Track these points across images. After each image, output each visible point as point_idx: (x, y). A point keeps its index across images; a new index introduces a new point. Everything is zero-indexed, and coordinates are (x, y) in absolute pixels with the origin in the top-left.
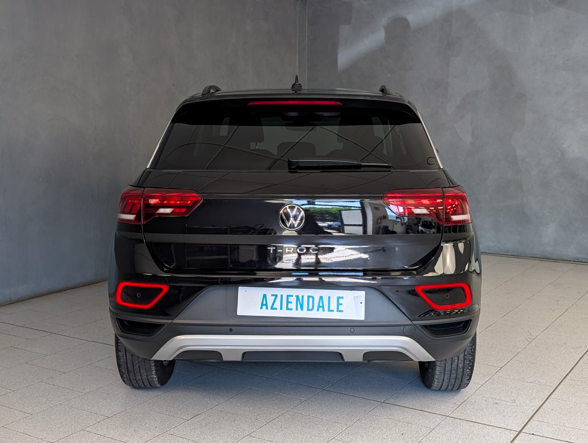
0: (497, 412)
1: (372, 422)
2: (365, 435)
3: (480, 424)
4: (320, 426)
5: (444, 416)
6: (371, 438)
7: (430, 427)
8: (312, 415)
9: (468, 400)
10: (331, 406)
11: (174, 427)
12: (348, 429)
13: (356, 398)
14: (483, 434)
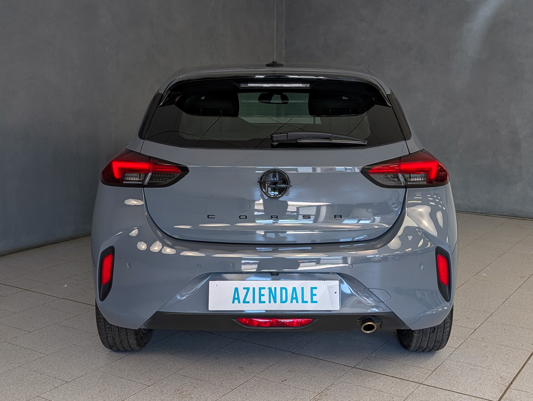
0: (473, 379)
1: (342, 389)
3: (456, 393)
5: (418, 383)
7: (403, 397)
9: (442, 366)
11: (134, 394)
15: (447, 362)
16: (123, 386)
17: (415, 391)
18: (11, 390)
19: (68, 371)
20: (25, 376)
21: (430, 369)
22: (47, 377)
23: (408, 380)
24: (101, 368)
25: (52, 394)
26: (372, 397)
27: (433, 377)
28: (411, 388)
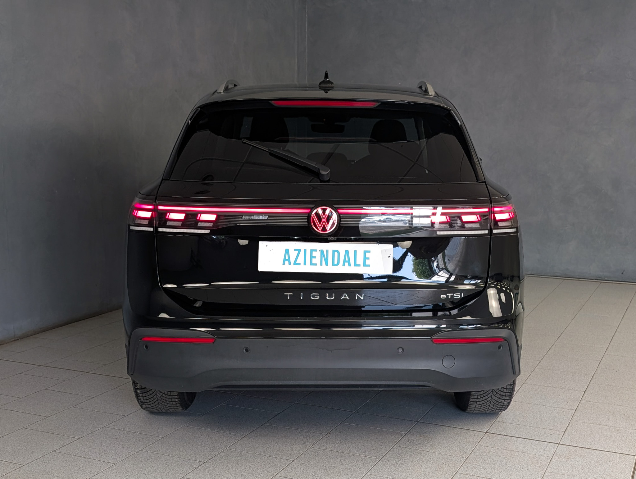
0: (606, 437)
1: (488, 454)
2: (487, 468)
3: (596, 451)
4: (436, 460)
5: (556, 443)
6: (496, 470)
7: (548, 456)
8: (421, 449)
10: (436, 439)
11: (283, 469)
12: (467, 463)
13: (456, 429)
14: (603, 460)
16: (267, 463)
18: (149, 473)
19: (197, 451)
20: (153, 459)
22: (178, 458)
24: (230, 447)
25: (197, 475)
27: (567, 437)
28: (552, 448)
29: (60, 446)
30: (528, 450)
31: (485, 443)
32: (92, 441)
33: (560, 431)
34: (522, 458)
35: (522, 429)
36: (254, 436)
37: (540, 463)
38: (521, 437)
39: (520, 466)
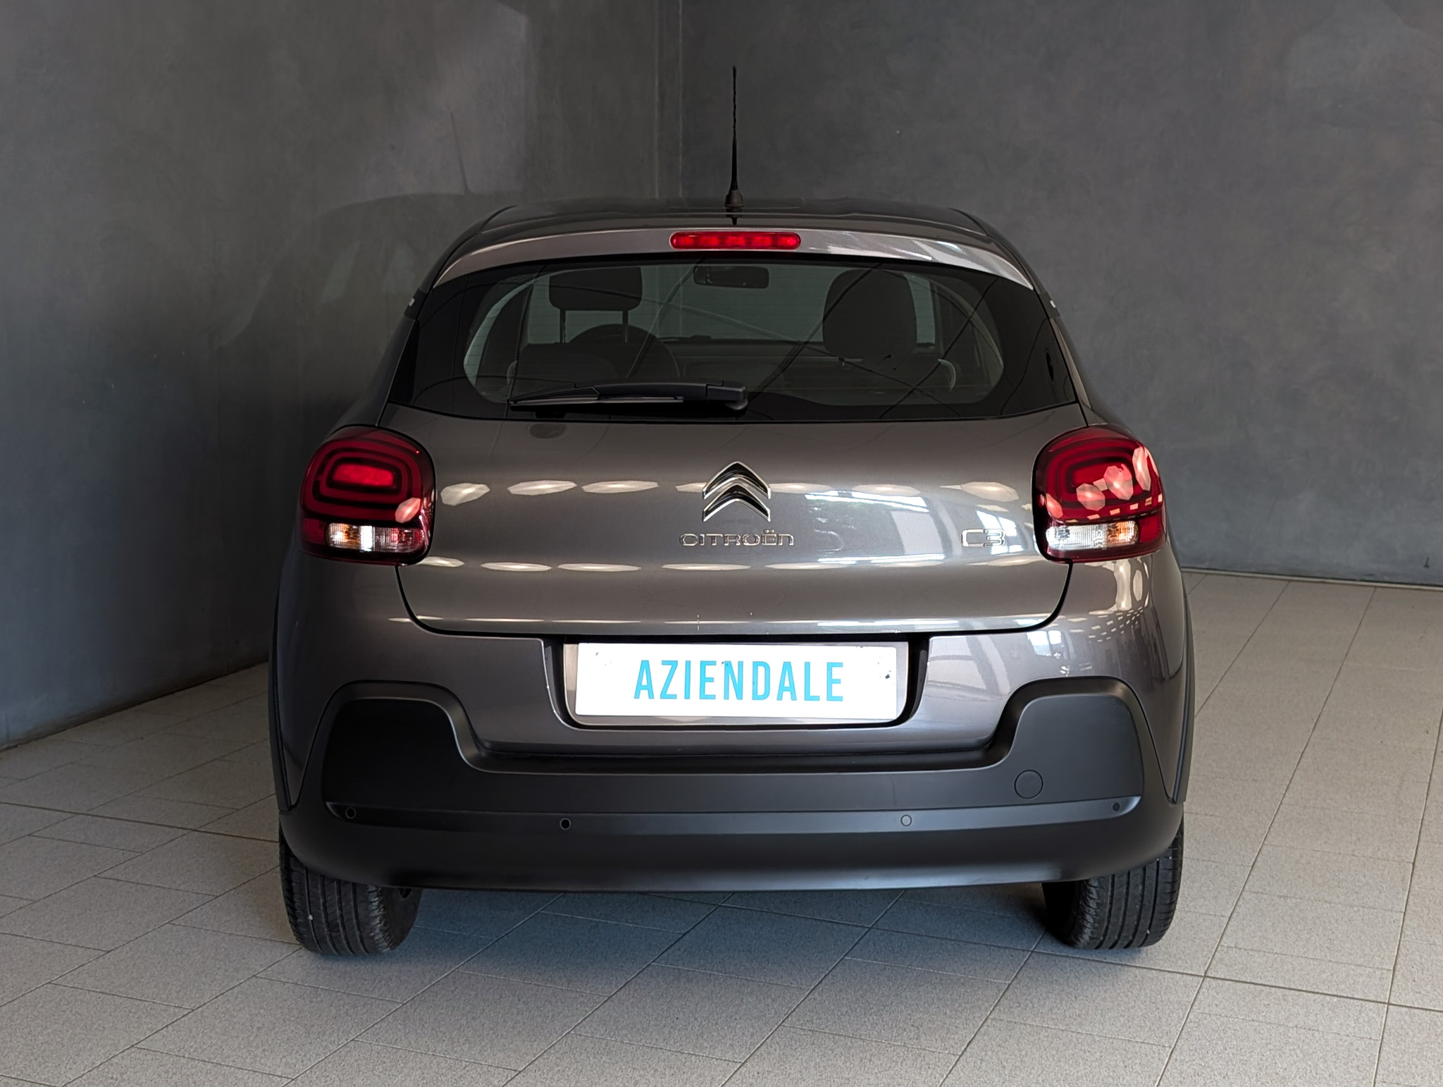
1: (1222, 1034)
5: (1381, 1003)
7: (1371, 1039)
12: (1176, 1059)
15: (1408, 947)
16: (676, 1071)
17: (1388, 1022)
19: (495, 1041)
20: (389, 1064)
21: (1385, 966)
23: (1354, 998)
24: (578, 1027)
26: (1303, 1046)
27: (1404, 985)
28: (1374, 1016)
29: (148, 1033)
30: (1316, 1021)
31: (1209, 1006)
32: (227, 1017)
33: (1382, 969)
34: (1309, 1044)
35: (1290, 966)
36: (633, 997)
37: (1356, 1056)
38: (1293, 987)
39: (1310, 1066)
